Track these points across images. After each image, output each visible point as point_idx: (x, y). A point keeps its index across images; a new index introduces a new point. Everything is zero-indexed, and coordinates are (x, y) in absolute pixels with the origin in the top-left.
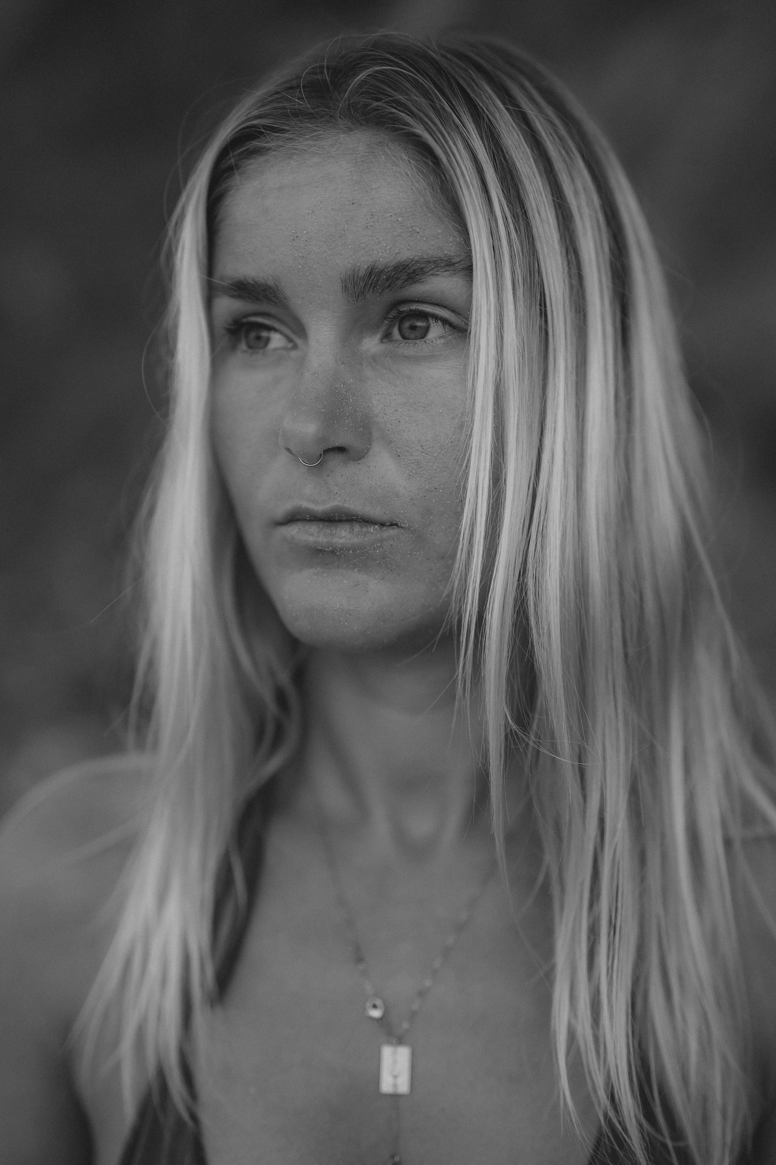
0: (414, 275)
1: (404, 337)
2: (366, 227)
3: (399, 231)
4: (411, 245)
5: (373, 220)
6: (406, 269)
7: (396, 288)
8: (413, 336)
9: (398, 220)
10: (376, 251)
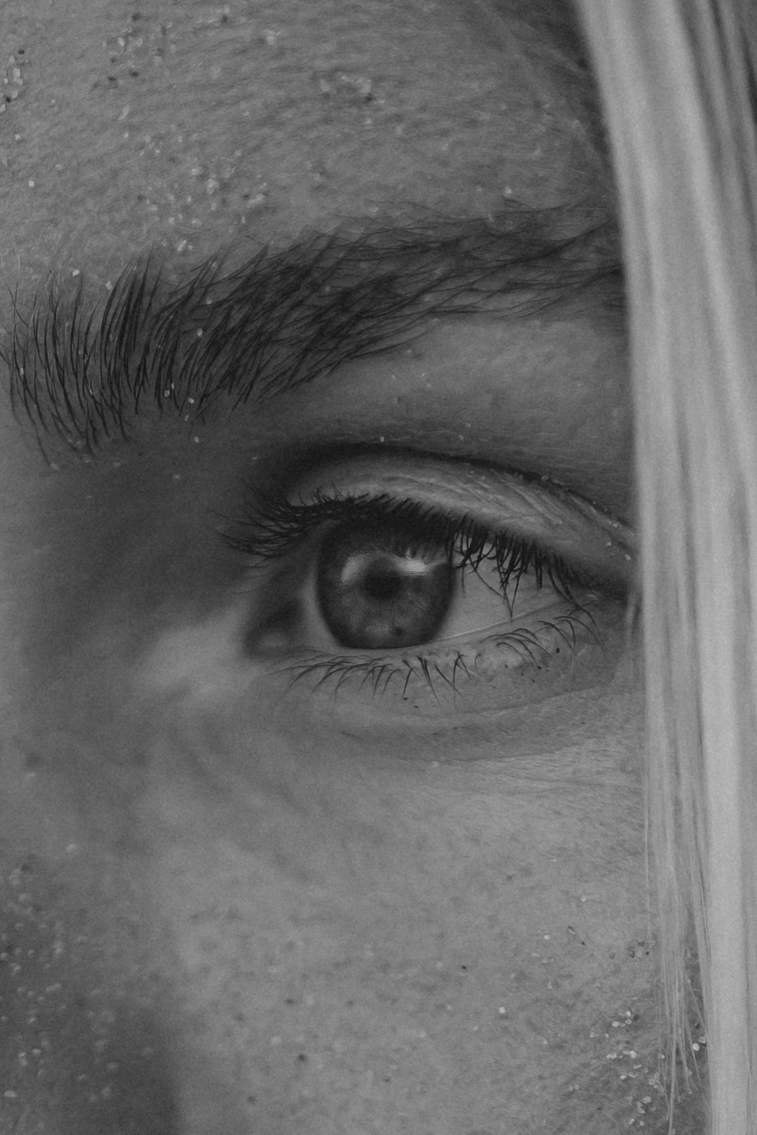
0: (344, 318)
1: (345, 636)
2: (107, 82)
3: (272, 95)
4: (329, 165)
5: (139, 42)
6: (297, 288)
7: (267, 388)
8: (381, 629)
9: (261, 41)
10: (154, 203)
